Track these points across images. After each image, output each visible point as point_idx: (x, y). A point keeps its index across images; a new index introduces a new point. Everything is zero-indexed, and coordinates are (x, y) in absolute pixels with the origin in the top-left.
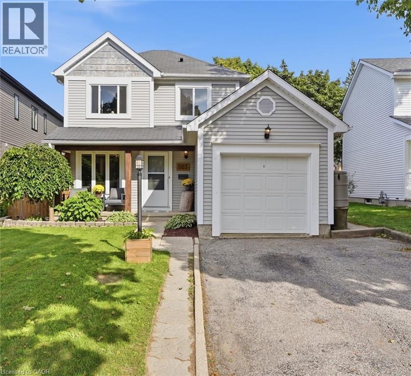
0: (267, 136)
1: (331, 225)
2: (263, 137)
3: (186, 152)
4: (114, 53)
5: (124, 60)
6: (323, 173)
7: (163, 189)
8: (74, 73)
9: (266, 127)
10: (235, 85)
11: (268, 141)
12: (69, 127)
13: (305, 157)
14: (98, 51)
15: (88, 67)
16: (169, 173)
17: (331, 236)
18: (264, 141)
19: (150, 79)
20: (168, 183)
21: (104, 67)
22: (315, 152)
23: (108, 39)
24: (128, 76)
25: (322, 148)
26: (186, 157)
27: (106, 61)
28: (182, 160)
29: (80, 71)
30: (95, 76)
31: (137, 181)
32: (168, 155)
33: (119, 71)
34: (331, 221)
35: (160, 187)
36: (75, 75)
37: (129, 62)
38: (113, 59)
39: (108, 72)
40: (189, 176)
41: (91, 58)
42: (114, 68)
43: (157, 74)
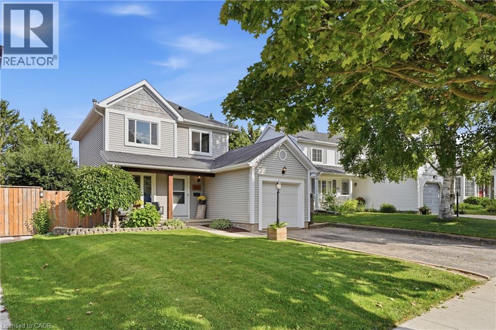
0: (283, 172)
1: (309, 222)
2: (281, 173)
3: (199, 177)
4: (147, 97)
5: (155, 104)
6: (306, 194)
7: (184, 203)
8: (114, 107)
9: (284, 167)
10: (226, 134)
11: (284, 175)
12: (110, 151)
13: (297, 185)
14: (136, 93)
15: (126, 104)
16: (187, 191)
17: (309, 228)
18: (281, 175)
19: (174, 122)
20: (187, 199)
21: (139, 107)
22: (302, 182)
23: (144, 86)
24: (158, 116)
25: (306, 181)
26: (199, 180)
27: (141, 102)
28: (196, 183)
29: (118, 106)
30: (131, 112)
31: (166, 197)
32: (187, 178)
33: (152, 112)
34: (309, 221)
35: (182, 201)
36: (115, 108)
37: (159, 106)
38: (146, 101)
39: (143, 111)
40: (201, 194)
41: (129, 97)
42: (147, 108)
43: (181, 119)
